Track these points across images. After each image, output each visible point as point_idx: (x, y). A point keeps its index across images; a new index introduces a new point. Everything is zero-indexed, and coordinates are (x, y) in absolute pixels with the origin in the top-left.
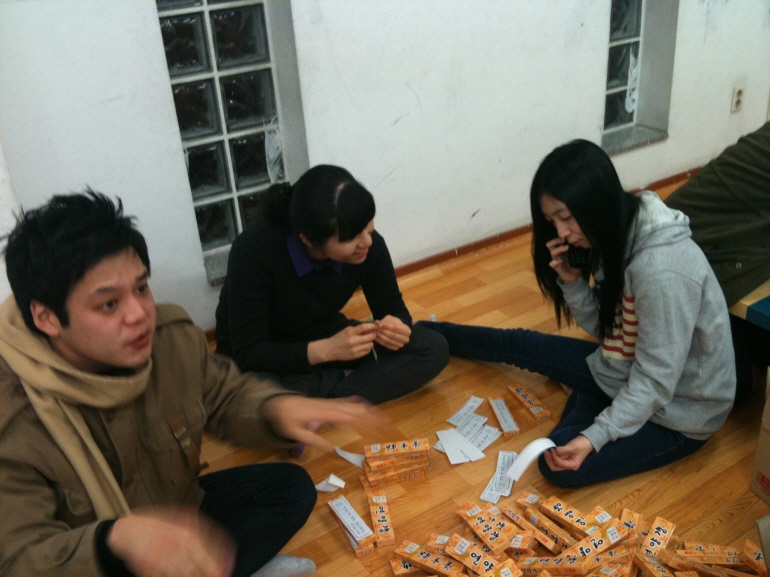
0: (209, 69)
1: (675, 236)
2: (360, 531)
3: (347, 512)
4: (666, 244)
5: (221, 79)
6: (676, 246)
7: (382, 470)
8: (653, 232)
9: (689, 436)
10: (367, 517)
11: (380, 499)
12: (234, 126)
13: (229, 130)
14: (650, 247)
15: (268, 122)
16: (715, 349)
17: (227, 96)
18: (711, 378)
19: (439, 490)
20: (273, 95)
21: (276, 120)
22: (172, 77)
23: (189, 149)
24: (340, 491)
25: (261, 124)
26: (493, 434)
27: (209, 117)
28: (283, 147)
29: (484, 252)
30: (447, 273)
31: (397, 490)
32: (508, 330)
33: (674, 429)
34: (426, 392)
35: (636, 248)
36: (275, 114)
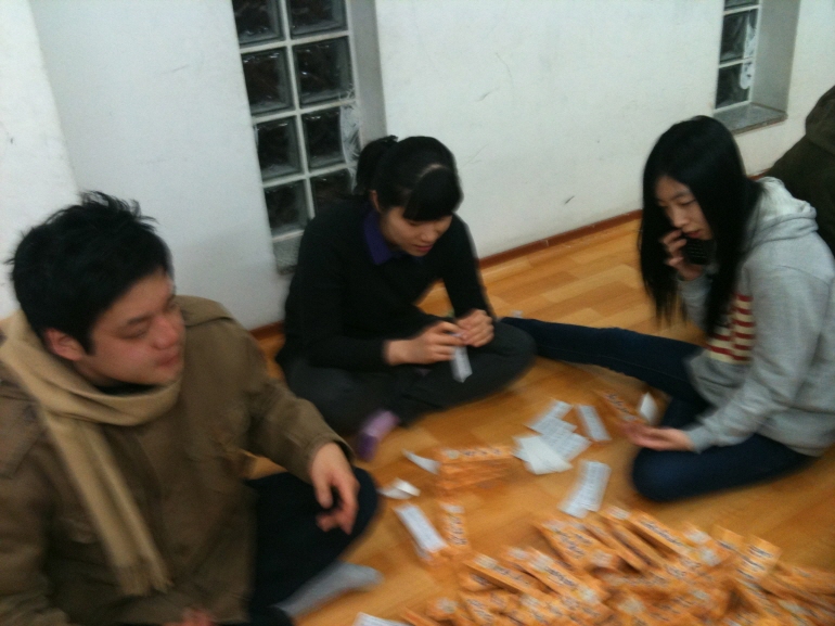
0: (281, 37)
1: (801, 229)
2: (430, 540)
3: (417, 521)
4: (789, 238)
5: (295, 48)
6: (801, 240)
7: (456, 477)
8: (775, 224)
10: (439, 527)
11: (452, 508)
12: (307, 101)
13: (302, 105)
15: (343, 96)
17: (300, 66)
19: (519, 504)
20: (350, 65)
21: (353, 94)
22: (242, 45)
23: (259, 125)
24: (413, 499)
25: (335, 99)
26: (577, 443)
27: (281, 89)
28: (360, 124)
29: (578, 243)
30: (535, 266)
31: (473, 500)
32: (603, 329)
33: (784, 443)
34: (510, 394)
36: (351, 87)
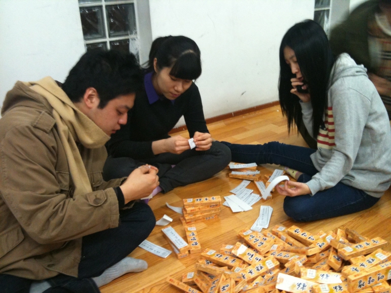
1: (357, 72)
2: (180, 243)
3: (173, 234)
4: (351, 76)
5: (107, 6)
6: (357, 77)
7: (192, 213)
8: (343, 70)
9: (369, 193)
10: (185, 238)
11: (192, 229)
12: (112, 35)
13: (110, 36)
14: (343, 77)
15: (131, 33)
16: (381, 140)
17: (109, 16)
18: (379, 157)
19: (227, 226)
20: (134, 18)
21: (136, 33)
23: (87, 45)
24: (170, 223)
25: (127, 35)
26: (256, 198)
27: (100, 28)
28: (140, 49)
29: (248, 115)
30: (228, 125)
31: (202, 225)
33: (360, 188)
35: (335, 78)
36: (135, 29)
